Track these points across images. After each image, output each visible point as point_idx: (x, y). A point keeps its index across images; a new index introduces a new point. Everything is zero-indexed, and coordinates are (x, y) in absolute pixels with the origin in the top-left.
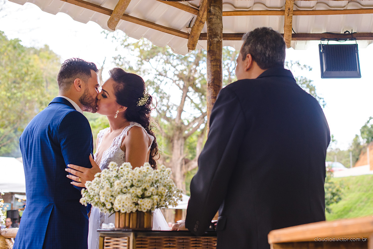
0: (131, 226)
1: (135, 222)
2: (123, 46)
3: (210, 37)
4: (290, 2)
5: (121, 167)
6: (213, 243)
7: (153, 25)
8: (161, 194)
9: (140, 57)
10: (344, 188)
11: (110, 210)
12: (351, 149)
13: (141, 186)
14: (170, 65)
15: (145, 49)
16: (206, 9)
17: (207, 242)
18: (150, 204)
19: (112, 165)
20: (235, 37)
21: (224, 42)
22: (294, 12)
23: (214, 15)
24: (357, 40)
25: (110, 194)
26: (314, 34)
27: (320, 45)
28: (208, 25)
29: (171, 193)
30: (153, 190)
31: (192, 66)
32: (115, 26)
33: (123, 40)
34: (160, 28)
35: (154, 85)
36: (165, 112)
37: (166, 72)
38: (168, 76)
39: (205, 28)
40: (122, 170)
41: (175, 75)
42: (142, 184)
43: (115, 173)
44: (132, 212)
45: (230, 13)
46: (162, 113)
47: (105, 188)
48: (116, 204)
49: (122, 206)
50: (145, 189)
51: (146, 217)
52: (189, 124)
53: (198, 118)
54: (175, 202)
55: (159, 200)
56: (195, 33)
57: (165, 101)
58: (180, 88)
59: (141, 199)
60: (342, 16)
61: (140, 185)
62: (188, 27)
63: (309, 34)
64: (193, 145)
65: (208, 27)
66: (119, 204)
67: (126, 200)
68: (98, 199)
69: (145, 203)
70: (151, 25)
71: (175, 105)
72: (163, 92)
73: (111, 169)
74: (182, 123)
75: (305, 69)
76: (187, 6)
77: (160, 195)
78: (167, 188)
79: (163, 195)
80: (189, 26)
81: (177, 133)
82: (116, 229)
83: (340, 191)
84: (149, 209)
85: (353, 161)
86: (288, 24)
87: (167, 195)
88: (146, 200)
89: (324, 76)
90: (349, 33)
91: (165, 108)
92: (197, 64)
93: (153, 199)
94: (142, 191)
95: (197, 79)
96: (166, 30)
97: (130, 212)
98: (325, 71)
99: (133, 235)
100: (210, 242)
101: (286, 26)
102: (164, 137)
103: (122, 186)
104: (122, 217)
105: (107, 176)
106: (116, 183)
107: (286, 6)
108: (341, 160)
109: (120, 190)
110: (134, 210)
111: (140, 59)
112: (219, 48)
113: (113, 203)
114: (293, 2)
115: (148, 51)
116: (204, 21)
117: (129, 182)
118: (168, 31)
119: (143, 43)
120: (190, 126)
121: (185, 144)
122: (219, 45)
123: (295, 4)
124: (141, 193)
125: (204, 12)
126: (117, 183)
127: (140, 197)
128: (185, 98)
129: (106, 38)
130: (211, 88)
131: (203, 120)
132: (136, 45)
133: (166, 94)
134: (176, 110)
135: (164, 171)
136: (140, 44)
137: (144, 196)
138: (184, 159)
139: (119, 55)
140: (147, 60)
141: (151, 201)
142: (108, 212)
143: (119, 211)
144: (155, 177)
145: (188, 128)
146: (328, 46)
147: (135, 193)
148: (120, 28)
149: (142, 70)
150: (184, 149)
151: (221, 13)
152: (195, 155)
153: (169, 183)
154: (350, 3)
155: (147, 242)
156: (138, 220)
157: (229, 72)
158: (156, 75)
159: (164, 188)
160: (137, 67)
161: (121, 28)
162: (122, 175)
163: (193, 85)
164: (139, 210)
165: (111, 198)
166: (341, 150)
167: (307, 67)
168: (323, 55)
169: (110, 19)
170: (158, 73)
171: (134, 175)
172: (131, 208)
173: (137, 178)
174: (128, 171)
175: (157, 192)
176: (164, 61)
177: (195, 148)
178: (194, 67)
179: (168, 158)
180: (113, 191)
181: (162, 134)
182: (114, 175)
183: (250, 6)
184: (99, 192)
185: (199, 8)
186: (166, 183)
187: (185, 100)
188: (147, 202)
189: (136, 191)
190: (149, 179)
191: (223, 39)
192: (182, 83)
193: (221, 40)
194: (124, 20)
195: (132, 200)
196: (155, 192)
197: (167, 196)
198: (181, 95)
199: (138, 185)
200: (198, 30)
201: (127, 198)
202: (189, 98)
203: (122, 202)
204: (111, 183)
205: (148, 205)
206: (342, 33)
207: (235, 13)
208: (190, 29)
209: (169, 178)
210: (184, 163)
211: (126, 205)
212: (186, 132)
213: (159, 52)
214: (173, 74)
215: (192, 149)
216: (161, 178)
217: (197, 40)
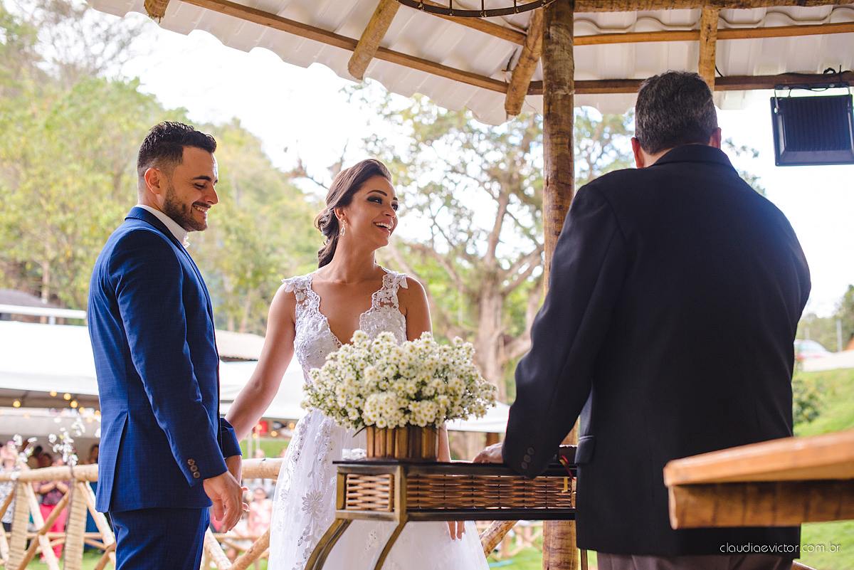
0: (396, 455)
1: (404, 447)
2: (381, 116)
3: (549, 87)
4: (712, 12)
5: (376, 340)
6: (557, 490)
7: (436, 67)
8: (454, 391)
9: (415, 138)
10: (825, 393)
11: (356, 423)
12: (840, 314)
13: (415, 377)
14: (473, 151)
15: (425, 121)
16: (541, 33)
17: (546, 487)
18: (433, 412)
19: (359, 336)
20: (599, 87)
21: (577, 98)
22: (720, 33)
23: (557, 43)
24: (851, 88)
25: (355, 392)
26: (761, 76)
27: (773, 100)
28: (544, 64)
29: (474, 392)
30: (438, 384)
31: (516, 154)
32: (363, 71)
33: (382, 105)
34: (450, 73)
35: (442, 191)
36: (464, 245)
37: (464, 165)
38: (469, 173)
39: (538, 72)
40: (378, 346)
41: (483, 170)
42: (418, 372)
43: (364, 353)
44: (398, 427)
45: (589, 39)
46: (460, 248)
47: (346, 381)
48: (367, 411)
49: (378, 415)
50: (424, 383)
51: (424, 436)
52: (512, 266)
53: (529, 255)
54: (480, 408)
55: (449, 404)
56: (519, 82)
57: (464, 224)
58: (493, 195)
59: (415, 402)
60: (819, 39)
61: (412, 376)
62: (505, 69)
63: (750, 76)
64: (520, 308)
65: (544, 69)
66: (372, 411)
67: (386, 403)
68: (334, 402)
69: (423, 409)
70: (433, 68)
71: (484, 230)
72: (459, 205)
73: (356, 344)
74: (498, 266)
75: (743, 153)
76: (503, 28)
77: (453, 394)
78: (465, 381)
79: (458, 395)
80: (508, 68)
81: (489, 284)
82: (367, 460)
83: (817, 399)
84: (432, 420)
85: (843, 338)
86: (706, 57)
87: (465, 395)
88: (425, 404)
89: (780, 161)
90: (834, 72)
91: (464, 237)
92: (526, 149)
93: (437, 402)
94: (417, 387)
95: (526, 178)
96: (462, 77)
97: (394, 426)
98: (784, 152)
99: (401, 469)
100: (551, 488)
101: (702, 62)
102: (464, 292)
103: (379, 377)
104: (380, 437)
105: (349, 357)
106: (366, 371)
107: (703, 22)
108: (819, 336)
109: (375, 384)
110: (403, 422)
111: (414, 141)
112: (566, 109)
113: (361, 408)
114: (717, 13)
115: (430, 125)
116: (536, 58)
117: (392, 369)
118: (467, 79)
119: (420, 110)
120: (514, 270)
121: (504, 307)
122: (566, 102)
123: (720, 16)
124: (416, 390)
125: (537, 39)
126: (370, 371)
127: (414, 397)
128: (503, 216)
129: (349, 101)
130: (551, 190)
131: (538, 259)
132: (407, 114)
133: (466, 209)
134: (486, 240)
135: (459, 349)
136: (415, 111)
137: (421, 397)
138: (502, 335)
139: (374, 135)
140: (428, 142)
141: (435, 405)
142: (352, 427)
143: (374, 426)
144: (441, 359)
145: (509, 275)
146: (789, 100)
147: (403, 389)
148: (372, 76)
149: (418, 162)
150: (502, 316)
151: (570, 39)
152: (522, 329)
153: (469, 371)
154: (838, 11)
155: (427, 487)
156: (411, 442)
157: (589, 162)
158: (446, 171)
159: (459, 380)
160: (408, 156)
161: (375, 76)
162: (378, 355)
163: (519, 191)
164: (412, 422)
165: (359, 399)
166: (820, 316)
167: (749, 150)
168: (780, 118)
169: (352, 59)
170: (449, 168)
171: (400, 355)
172: (397, 418)
173: (406, 362)
174: (390, 347)
175: (447, 388)
176: (461, 144)
177: (523, 314)
178: (520, 154)
179: (471, 334)
180: (361, 387)
181: (458, 286)
182: (363, 356)
183: (629, 24)
184: (335, 388)
185: (526, 31)
186: (462, 371)
187: (502, 220)
188: (427, 407)
189: (405, 387)
190: (429, 363)
191: (574, 91)
192: (496, 187)
193: (570, 94)
194: (379, 60)
195: (397, 405)
196: (442, 387)
197: (465, 397)
198: (496, 210)
199: (408, 374)
200: (525, 74)
201: (388, 399)
202: (511, 215)
203: (378, 406)
204: (358, 372)
205: (429, 414)
206: (819, 73)
207: (598, 38)
208: (509, 74)
209: (468, 361)
210: (502, 343)
211: (387, 413)
212: (506, 284)
213: (451, 126)
214: (480, 169)
215: (518, 316)
216: (453, 363)
217: (524, 96)
